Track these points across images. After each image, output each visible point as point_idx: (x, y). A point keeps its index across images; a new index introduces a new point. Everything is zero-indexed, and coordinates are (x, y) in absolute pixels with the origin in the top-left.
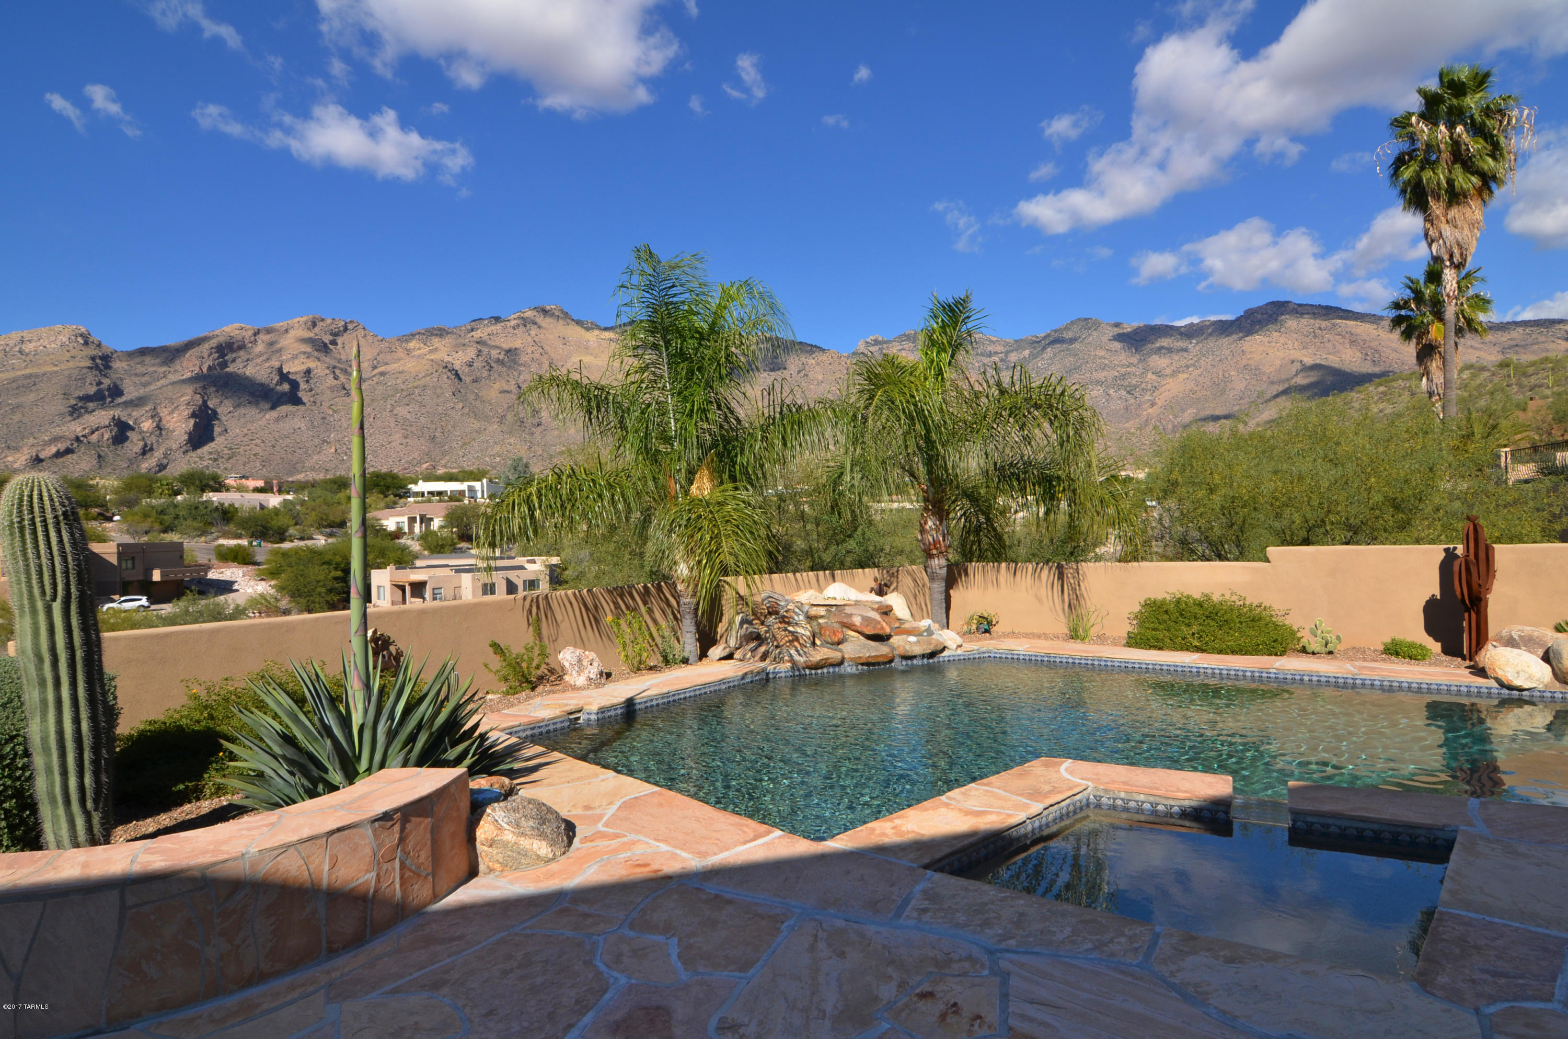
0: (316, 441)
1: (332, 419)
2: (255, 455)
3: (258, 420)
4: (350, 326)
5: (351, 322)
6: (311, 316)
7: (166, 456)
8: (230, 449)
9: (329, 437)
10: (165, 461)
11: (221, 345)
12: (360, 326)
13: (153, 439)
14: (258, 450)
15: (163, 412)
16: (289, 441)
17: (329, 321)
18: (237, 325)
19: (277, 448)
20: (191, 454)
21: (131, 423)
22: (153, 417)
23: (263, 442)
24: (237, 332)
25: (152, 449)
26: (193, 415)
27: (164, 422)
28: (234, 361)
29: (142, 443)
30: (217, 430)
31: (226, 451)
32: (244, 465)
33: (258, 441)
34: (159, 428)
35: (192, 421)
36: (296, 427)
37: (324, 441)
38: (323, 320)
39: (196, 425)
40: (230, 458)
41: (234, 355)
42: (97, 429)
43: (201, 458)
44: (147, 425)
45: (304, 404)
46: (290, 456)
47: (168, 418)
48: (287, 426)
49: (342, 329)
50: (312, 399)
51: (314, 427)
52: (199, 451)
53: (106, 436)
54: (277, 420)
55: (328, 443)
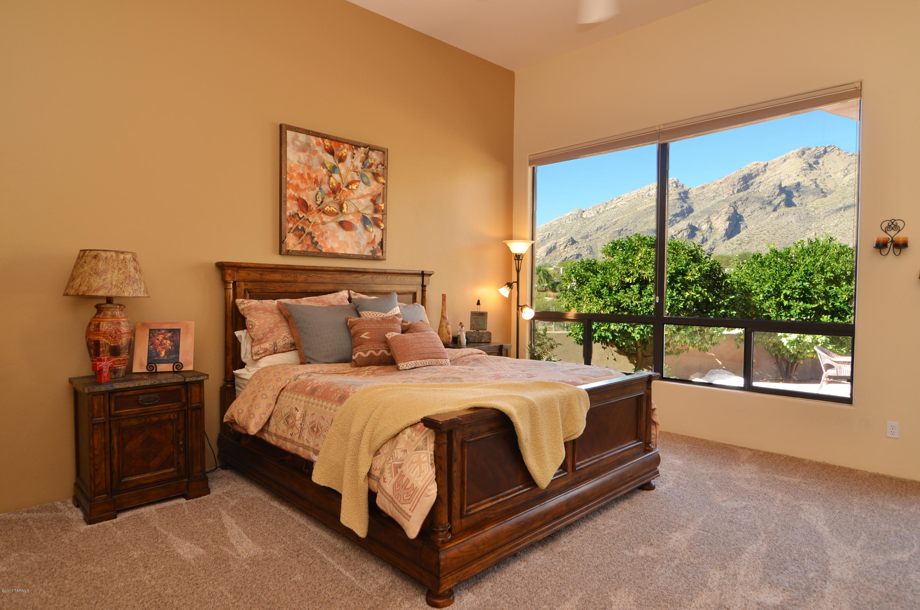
0: (802, 229)
1: (813, 214)
2: (763, 240)
3: (765, 219)
4: (828, 150)
5: (830, 146)
6: (801, 148)
7: (713, 243)
8: (749, 237)
9: (810, 225)
10: (713, 246)
11: (745, 176)
12: (836, 148)
13: (708, 234)
14: (765, 237)
15: (713, 219)
16: (784, 230)
17: (813, 149)
18: (755, 163)
19: (777, 235)
20: (726, 241)
21: (697, 226)
22: (708, 222)
23: (768, 232)
24: (754, 167)
25: (707, 240)
26: (729, 219)
27: (713, 225)
28: (752, 184)
29: (702, 237)
30: (742, 226)
31: (746, 239)
32: (756, 247)
33: (765, 232)
34: (711, 228)
35: (728, 223)
36: (789, 221)
37: (807, 229)
38: (809, 149)
39: (730, 224)
40: (748, 243)
41: (752, 181)
42: (681, 231)
43: (732, 244)
44: (705, 227)
45: (795, 206)
46: (784, 240)
47: (715, 222)
48: (783, 221)
49: (822, 152)
50: (800, 202)
51: (801, 220)
52: (731, 240)
53: (685, 235)
54: (777, 218)
55: (810, 230)
